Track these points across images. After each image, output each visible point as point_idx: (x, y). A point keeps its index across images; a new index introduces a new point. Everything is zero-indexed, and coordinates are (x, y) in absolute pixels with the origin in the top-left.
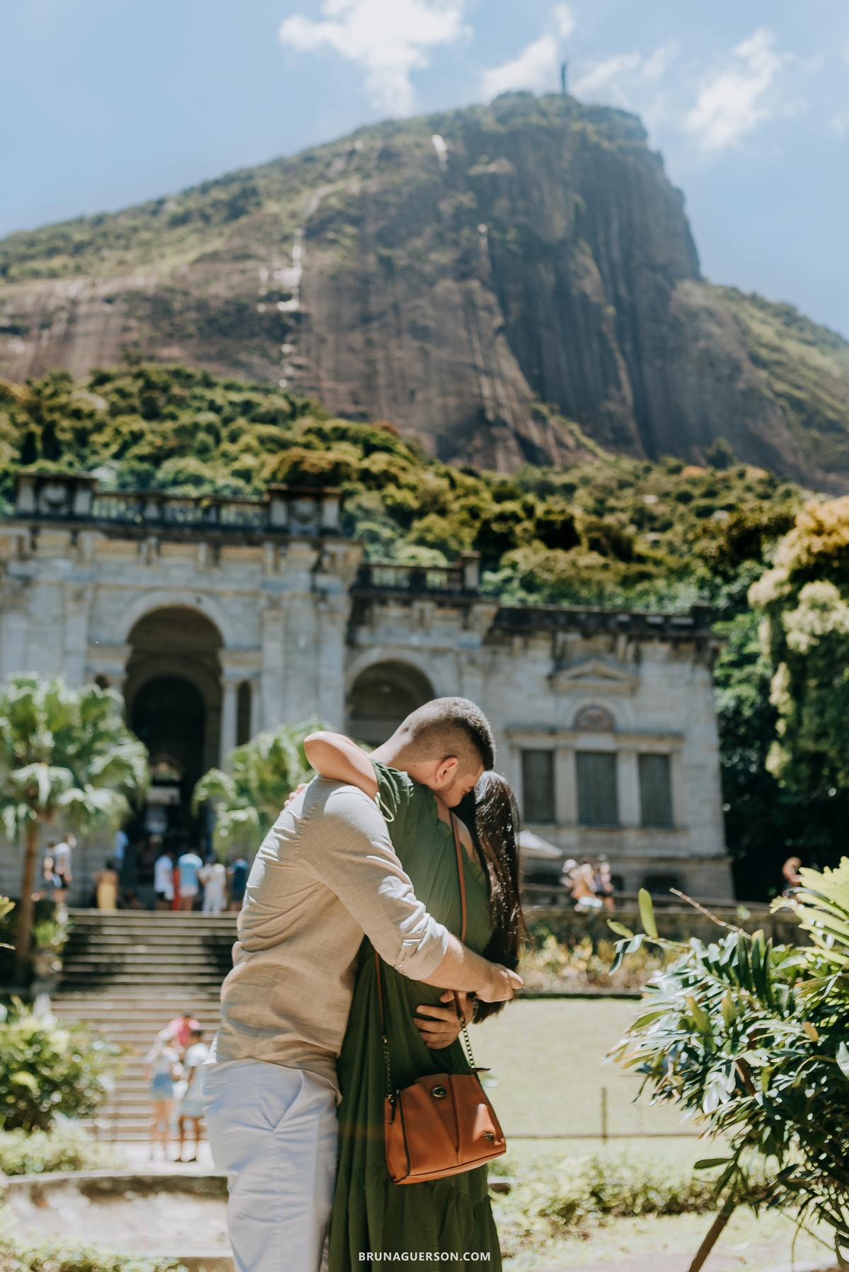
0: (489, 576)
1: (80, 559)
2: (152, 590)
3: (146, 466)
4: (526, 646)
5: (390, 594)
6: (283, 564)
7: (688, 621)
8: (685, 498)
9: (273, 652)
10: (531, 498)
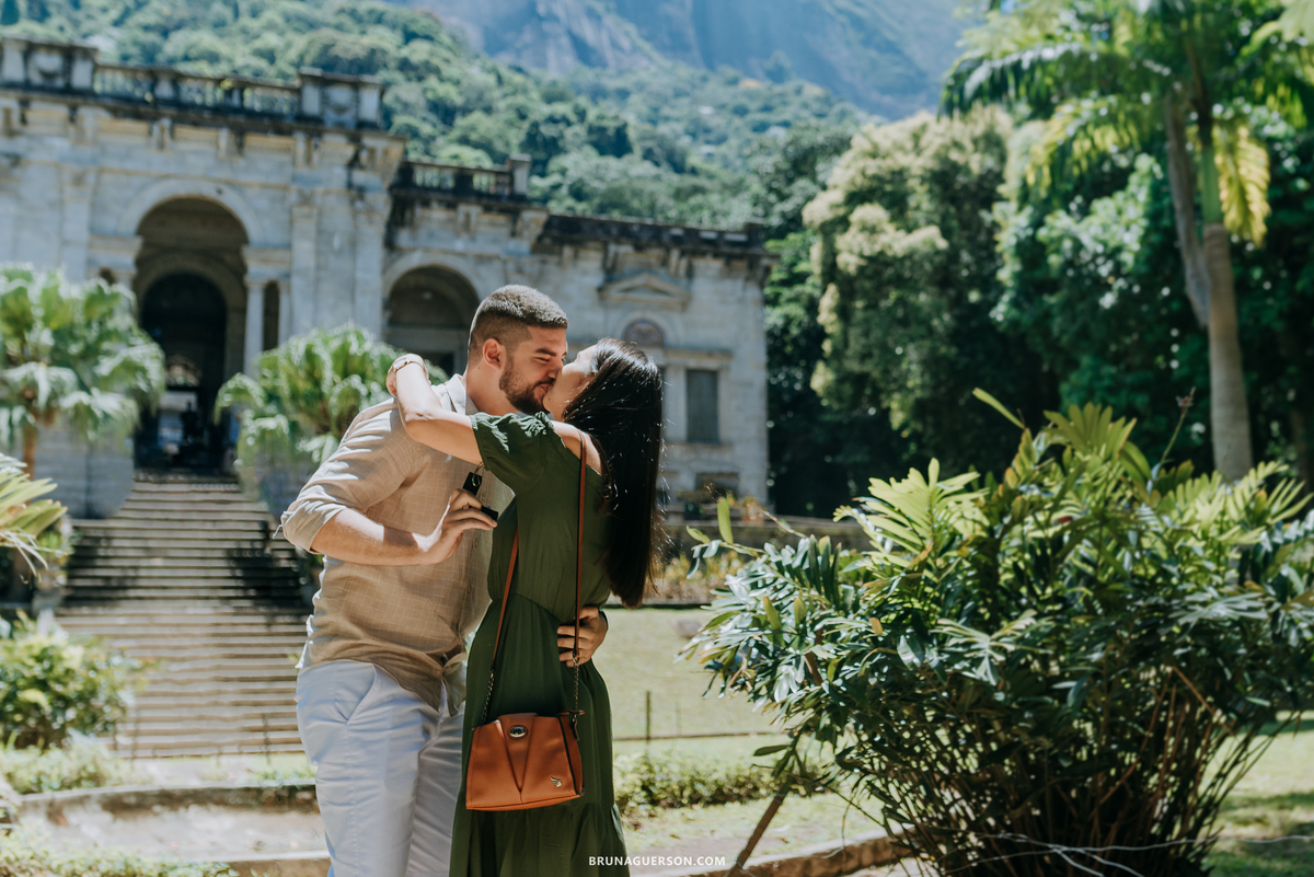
0: (536, 181)
1: (80, 138)
2: (166, 177)
3: (152, 38)
4: (576, 256)
5: (433, 196)
6: (316, 157)
7: (742, 238)
8: (741, 111)
9: (304, 251)
10: (583, 101)
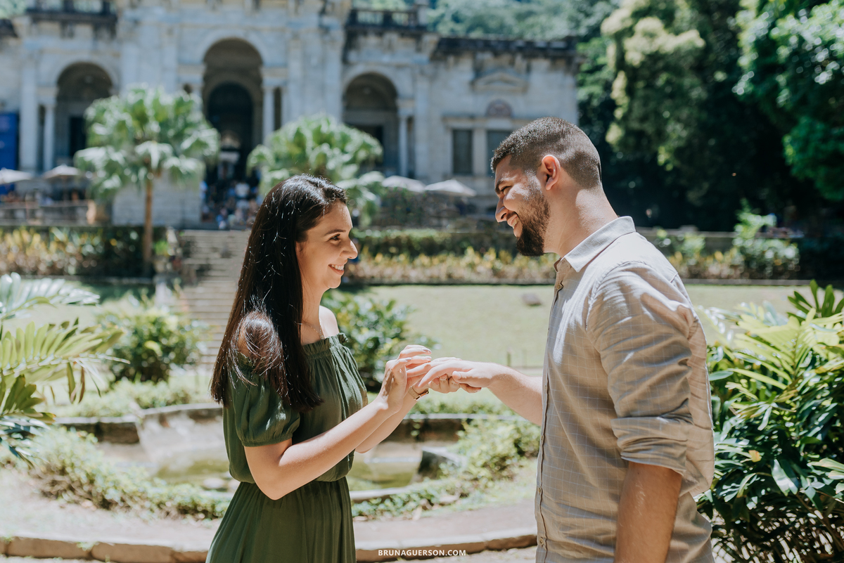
1: (170, 8)
2: (216, 27)
4: (456, 63)
5: (370, 29)
6: (301, 9)
7: (562, 45)
9: (295, 68)
